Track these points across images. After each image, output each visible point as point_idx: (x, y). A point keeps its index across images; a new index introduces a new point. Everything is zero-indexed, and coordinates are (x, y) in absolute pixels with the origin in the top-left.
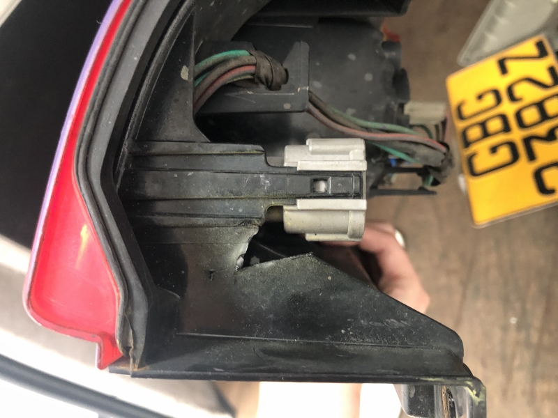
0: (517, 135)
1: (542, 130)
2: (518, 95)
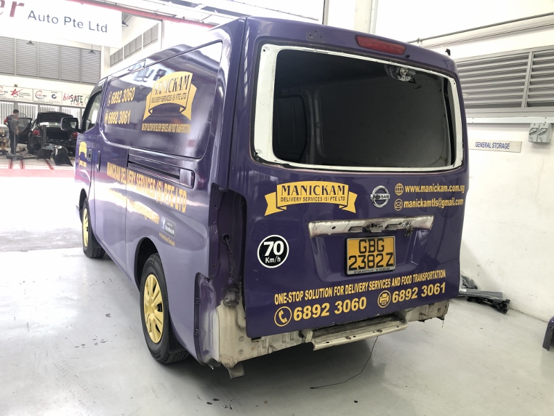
0: (367, 254)
1: (366, 260)
2: (378, 256)
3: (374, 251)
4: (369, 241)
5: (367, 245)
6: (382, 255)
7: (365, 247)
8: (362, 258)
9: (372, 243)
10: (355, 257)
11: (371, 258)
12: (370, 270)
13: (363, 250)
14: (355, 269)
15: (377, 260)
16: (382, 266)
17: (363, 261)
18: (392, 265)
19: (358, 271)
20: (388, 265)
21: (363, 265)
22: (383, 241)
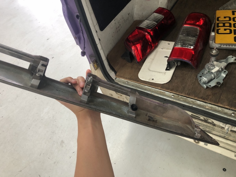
0: (233, 28)
4: (218, 26)
5: (222, 28)
6: (234, 18)
7: (225, 30)
9: (221, 25)
13: (228, 31)
22: (220, 17)
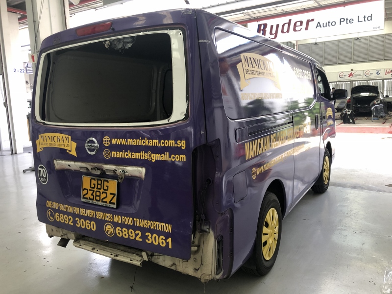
0: (95, 190)
1: (94, 194)
2: (104, 194)
3: (100, 189)
4: (98, 180)
5: (96, 182)
6: (106, 193)
7: (94, 184)
8: (92, 192)
9: (99, 182)
10: (87, 189)
11: (98, 194)
12: (96, 203)
13: (93, 186)
14: (87, 198)
15: (103, 196)
16: (106, 202)
17: (92, 195)
18: (114, 204)
19: (88, 201)
20: (110, 202)
21: (92, 197)
22: (108, 182)
